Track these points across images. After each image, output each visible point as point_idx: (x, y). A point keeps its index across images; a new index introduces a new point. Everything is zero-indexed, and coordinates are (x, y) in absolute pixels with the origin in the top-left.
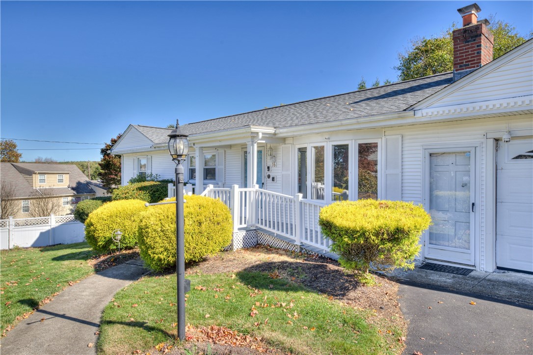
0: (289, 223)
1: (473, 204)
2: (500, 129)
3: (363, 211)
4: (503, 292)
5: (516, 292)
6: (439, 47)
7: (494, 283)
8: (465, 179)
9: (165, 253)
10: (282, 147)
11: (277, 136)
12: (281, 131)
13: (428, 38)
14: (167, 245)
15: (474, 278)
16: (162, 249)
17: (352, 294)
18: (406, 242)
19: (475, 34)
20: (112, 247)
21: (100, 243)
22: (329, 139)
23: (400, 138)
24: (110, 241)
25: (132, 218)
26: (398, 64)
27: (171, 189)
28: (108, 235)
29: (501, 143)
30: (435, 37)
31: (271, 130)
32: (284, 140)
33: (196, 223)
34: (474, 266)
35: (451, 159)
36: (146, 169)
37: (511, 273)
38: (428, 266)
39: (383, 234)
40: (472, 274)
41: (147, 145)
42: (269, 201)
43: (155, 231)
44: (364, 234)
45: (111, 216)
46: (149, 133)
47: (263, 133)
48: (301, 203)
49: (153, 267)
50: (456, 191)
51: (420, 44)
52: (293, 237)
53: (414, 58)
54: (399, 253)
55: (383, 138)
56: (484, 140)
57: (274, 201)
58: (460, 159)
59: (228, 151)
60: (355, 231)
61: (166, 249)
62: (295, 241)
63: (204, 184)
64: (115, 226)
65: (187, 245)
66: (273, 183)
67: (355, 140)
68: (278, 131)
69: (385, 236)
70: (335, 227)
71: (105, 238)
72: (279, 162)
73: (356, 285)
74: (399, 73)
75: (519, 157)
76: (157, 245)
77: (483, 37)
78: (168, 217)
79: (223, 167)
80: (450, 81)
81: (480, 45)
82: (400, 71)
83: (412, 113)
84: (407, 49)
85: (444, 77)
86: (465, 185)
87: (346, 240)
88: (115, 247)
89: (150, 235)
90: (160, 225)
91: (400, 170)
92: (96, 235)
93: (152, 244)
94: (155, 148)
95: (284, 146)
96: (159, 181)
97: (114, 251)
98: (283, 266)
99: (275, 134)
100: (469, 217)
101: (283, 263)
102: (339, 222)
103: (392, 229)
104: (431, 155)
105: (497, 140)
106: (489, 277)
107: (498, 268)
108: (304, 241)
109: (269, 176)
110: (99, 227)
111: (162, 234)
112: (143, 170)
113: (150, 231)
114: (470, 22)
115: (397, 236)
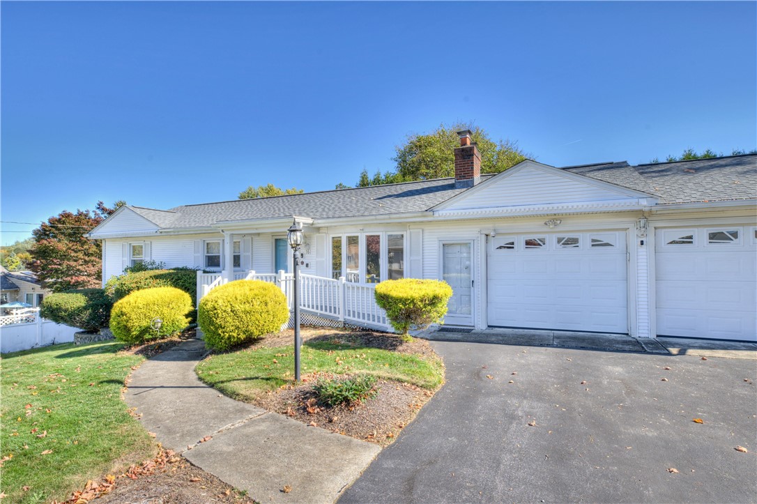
0: (332, 306)
1: (473, 281)
2: (488, 227)
3: (408, 285)
4: (493, 339)
5: (501, 338)
6: (430, 144)
7: (488, 335)
8: (467, 263)
9: (236, 331)
10: (316, 236)
11: (314, 226)
12: (319, 221)
13: (421, 135)
14: (238, 324)
15: (475, 334)
16: (233, 328)
17: (400, 348)
18: (440, 305)
19: (469, 153)
20: (147, 336)
21: (134, 333)
22: (363, 230)
23: (421, 232)
24: (146, 330)
25: (171, 306)
26: (395, 155)
27: (201, 276)
28: (144, 324)
29: (489, 238)
30: (427, 134)
31: (310, 221)
32: (318, 229)
33: (264, 304)
34: (474, 326)
35: (457, 248)
36: (143, 256)
37: (496, 329)
38: (442, 330)
39: (425, 300)
40: (473, 331)
41: (151, 229)
42: (308, 284)
43: (225, 311)
44: (413, 301)
45: (148, 305)
46: (151, 216)
47: (304, 223)
48: (344, 285)
49: (222, 344)
50: (461, 273)
51: (414, 140)
52: (336, 315)
53: (410, 151)
54: (435, 313)
55: (408, 231)
56: (479, 235)
57: (312, 284)
58: (464, 249)
59: (256, 238)
60: (407, 299)
61: (238, 328)
62: (338, 318)
63: (234, 272)
64: (152, 314)
65: (257, 322)
66: (307, 269)
67: (386, 232)
68: (316, 221)
69: (427, 302)
70: (392, 298)
71: (140, 327)
72: (314, 249)
73: (401, 342)
74: (396, 164)
75: (500, 247)
76: (228, 324)
77: (475, 156)
78: (237, 299)
79: (250, 254)
80: (452, 187)
81: (473, 163)
82: (397, 163)
83: (431, 213)
84: (403, 143)
85: (446, 182)
86: (467, 268)
87: (401, 306)
88: (150, 337)
89: (220, 315)
90: (229, 306)
91: (421, 257)
92: (129, 325)
93: (223, 324)
94: (161, 232)
95: (318, 234)
96: (173, 269)
97: (148, 340)
98: (336, 336)
99: (312, 224)
100: (470, 292)
101: (336, 334)
102: (394, 294)
103: (431, 296)
104: (443, 245)
105: (487, 235)
106: (484, 332)
107: (489, 326)
108: (347, 317)
109: (302, 263)
110: (133, 316)
111: (232, 314)
112: (137, 258)
113: (219, 312)
114: (465, 144)
115: (434, 301)
